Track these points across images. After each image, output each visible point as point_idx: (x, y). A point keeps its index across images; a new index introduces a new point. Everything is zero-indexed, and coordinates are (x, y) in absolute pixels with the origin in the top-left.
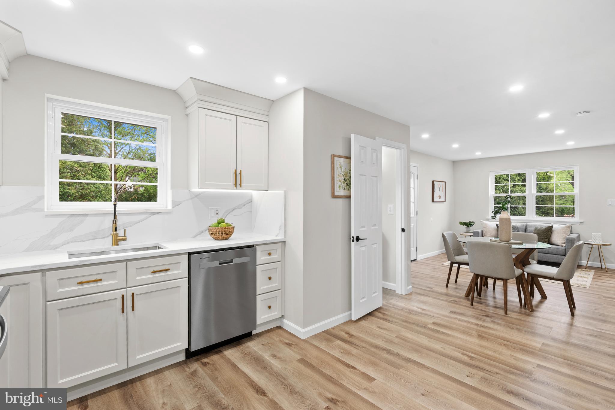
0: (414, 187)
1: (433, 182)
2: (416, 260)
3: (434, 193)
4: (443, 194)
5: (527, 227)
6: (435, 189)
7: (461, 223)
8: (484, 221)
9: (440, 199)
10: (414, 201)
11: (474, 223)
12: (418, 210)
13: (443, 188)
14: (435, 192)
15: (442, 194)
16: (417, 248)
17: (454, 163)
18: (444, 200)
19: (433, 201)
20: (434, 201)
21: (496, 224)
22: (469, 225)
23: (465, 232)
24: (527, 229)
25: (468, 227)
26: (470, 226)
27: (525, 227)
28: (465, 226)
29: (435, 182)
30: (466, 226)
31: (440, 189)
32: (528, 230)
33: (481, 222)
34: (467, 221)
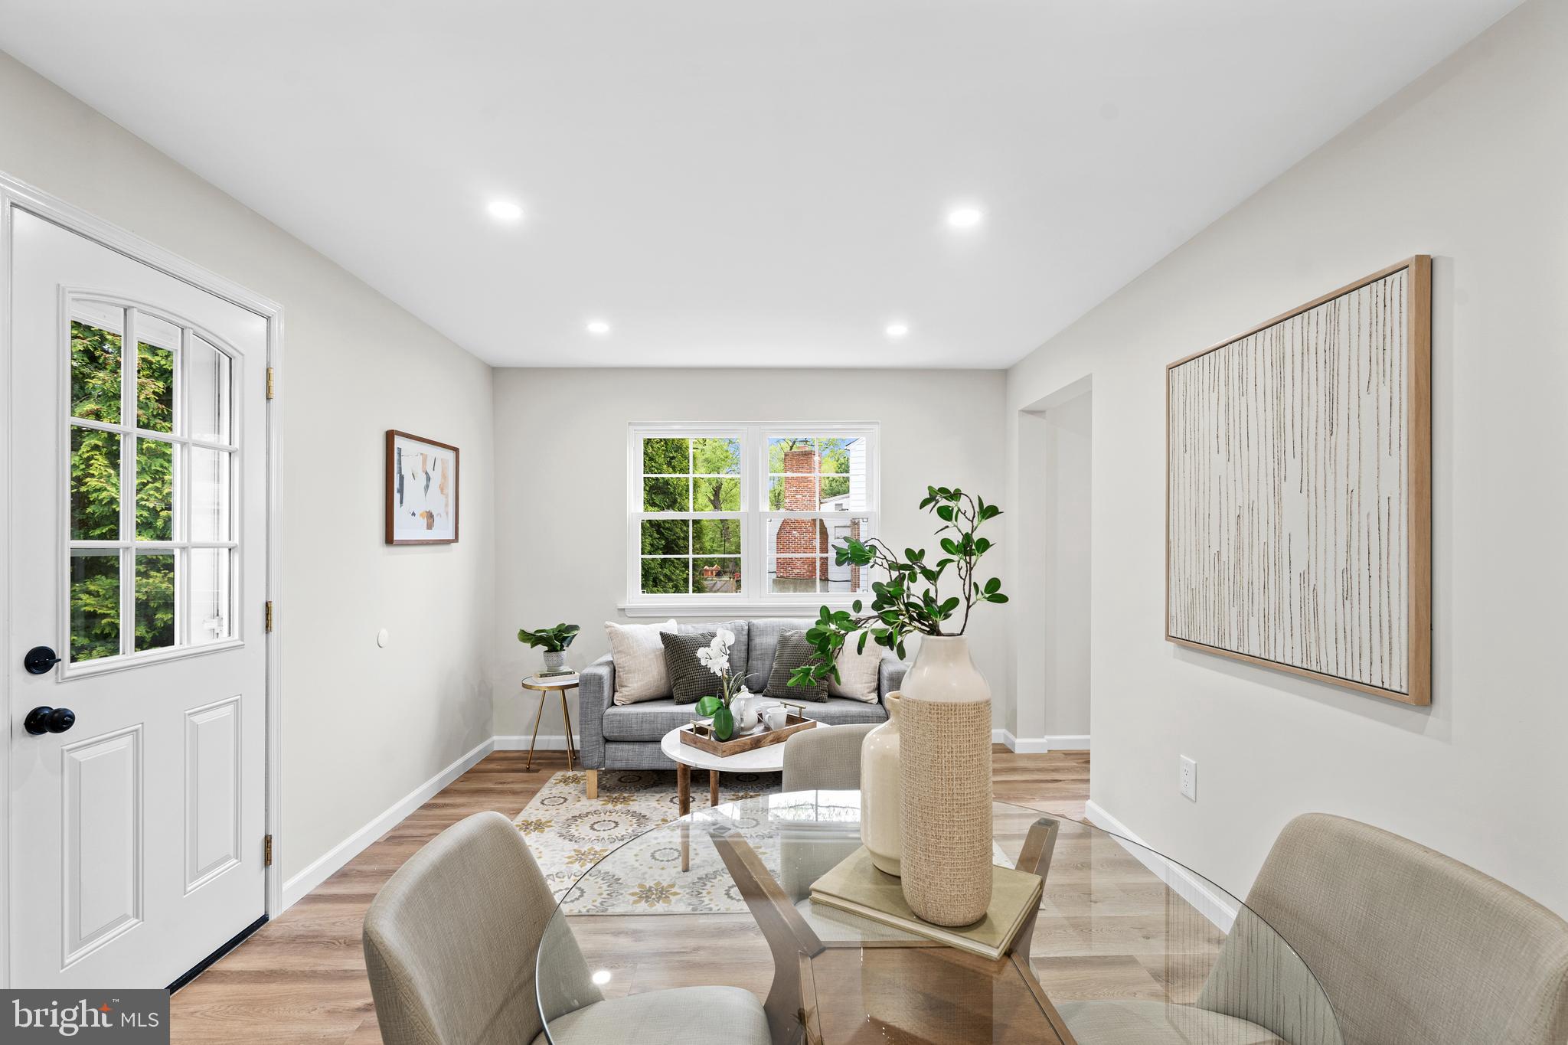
0: (236, 444)
1: (390, 436)
2: (264, 920)
3: (397, 496)
4: (447, 505)
5: (753, 633)
6: (402, 478)
7: (525, 637)
8: (617, 626)
9: (430, 526)
10: (236, 540)
11: (575, 632)
12: (273, 599)
13: (444, 476)
14: (401, 491)
15: (441, 505)
16: (268, 840)
17: (497, 375)
18: (451, 537)
19: (389, 539)
20: (396, 538)
21: (662, 634)
22: (555, 640)
23: (542, 676)
24: (753, 644)
25: (552, 649)
26: (562, 646)
27: (746, 637)
28: (541, 648)
29: (399, 442)
30: (546, 648)
31: (428, 479)
32: (758, 647)
33: (607, 630)
34: (550, 625)
